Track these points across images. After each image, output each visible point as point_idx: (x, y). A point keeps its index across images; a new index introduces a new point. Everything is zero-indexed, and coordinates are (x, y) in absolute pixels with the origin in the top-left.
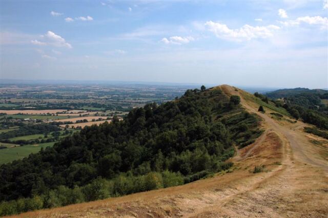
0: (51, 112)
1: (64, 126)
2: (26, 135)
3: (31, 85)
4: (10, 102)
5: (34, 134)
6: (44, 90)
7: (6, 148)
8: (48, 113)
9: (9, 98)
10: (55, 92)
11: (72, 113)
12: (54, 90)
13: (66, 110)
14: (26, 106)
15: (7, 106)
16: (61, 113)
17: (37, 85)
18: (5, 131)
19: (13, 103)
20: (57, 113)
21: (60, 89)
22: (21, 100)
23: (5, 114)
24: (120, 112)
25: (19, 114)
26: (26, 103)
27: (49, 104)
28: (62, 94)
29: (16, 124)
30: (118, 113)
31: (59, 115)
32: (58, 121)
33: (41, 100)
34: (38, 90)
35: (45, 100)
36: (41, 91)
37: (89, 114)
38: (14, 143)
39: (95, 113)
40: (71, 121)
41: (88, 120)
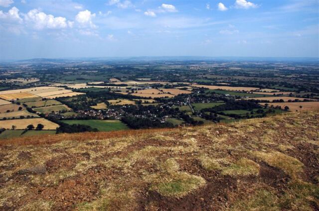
0: (246, 89)
1: (263, 104)
2: (233, 109)
3: (217, 62)
4: (206, 78)
5: (239, 109)
6: (230, 67)
7: (224, 119)
8: (243, 91)
9: (204, 74)
10: (240, 69)
11: (265, 92)
12: (239, 67)
13: (259, 89)
14: (220, 82)
15: (206, 81)
16: (255, 91)
17: (221, 62)
18: (218, 104)
19: (209, 79)
20: (251, 91)
21: (244, 66)
22: (214, 77)
23: (208, 89)
24: (317, 94)
25: (219, 90)
26: (219, 79)
27: (240, 81)
28: (247, 71)
29: (220, 99)
30: (315, 95)
31: (254, 93)
32: (256, 99)
33: (231, 77)
34: (225, 66)
35: (235, 78)
36: (228, 68)
37: (282, 94)
38: (228, 115)
39: (289, 93)
40: (268, 100)
41: (284, 100)
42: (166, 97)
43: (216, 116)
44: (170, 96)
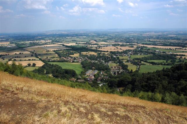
0: (172, 47)
1: (179, 57)
2: (156, 59)
3: (162, 32)
4: (150, 41)
5: (160, 59)
6: (169, 35)
7: (145, 65)
8: (170, 49)
9: (149, 39)
10: (175, 36)
11: (185, 49)
12: (175, 34)
13: (182, 47)
14: (158, 43)
15: (148, 43)
16: (178, 49)
17: (164, 32)
18: (146, 56)
19: (151, 41)
20: (175, 49)
21: (179, 34)
22: (155, 40)
23: (147, 47)
25: (154, 48)
26: (158, 42)
27: (171, 43)
28: (180, 37)
29: (151, 53)
31: (177, 50)
32: (175, 54)
33: (166, 40)
34: (166, 34)
35: (169, 41)
36: (167, 35)
38: (149, 63)
40: (184, 54)
42: (117, 51)
43: (140, 62)
44: (120, 51)
